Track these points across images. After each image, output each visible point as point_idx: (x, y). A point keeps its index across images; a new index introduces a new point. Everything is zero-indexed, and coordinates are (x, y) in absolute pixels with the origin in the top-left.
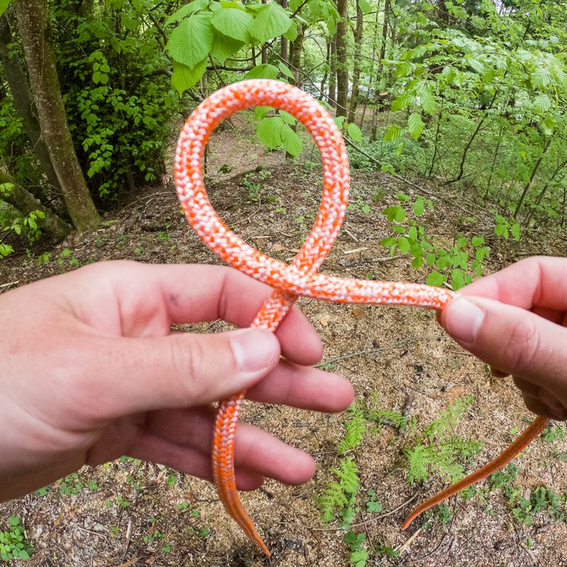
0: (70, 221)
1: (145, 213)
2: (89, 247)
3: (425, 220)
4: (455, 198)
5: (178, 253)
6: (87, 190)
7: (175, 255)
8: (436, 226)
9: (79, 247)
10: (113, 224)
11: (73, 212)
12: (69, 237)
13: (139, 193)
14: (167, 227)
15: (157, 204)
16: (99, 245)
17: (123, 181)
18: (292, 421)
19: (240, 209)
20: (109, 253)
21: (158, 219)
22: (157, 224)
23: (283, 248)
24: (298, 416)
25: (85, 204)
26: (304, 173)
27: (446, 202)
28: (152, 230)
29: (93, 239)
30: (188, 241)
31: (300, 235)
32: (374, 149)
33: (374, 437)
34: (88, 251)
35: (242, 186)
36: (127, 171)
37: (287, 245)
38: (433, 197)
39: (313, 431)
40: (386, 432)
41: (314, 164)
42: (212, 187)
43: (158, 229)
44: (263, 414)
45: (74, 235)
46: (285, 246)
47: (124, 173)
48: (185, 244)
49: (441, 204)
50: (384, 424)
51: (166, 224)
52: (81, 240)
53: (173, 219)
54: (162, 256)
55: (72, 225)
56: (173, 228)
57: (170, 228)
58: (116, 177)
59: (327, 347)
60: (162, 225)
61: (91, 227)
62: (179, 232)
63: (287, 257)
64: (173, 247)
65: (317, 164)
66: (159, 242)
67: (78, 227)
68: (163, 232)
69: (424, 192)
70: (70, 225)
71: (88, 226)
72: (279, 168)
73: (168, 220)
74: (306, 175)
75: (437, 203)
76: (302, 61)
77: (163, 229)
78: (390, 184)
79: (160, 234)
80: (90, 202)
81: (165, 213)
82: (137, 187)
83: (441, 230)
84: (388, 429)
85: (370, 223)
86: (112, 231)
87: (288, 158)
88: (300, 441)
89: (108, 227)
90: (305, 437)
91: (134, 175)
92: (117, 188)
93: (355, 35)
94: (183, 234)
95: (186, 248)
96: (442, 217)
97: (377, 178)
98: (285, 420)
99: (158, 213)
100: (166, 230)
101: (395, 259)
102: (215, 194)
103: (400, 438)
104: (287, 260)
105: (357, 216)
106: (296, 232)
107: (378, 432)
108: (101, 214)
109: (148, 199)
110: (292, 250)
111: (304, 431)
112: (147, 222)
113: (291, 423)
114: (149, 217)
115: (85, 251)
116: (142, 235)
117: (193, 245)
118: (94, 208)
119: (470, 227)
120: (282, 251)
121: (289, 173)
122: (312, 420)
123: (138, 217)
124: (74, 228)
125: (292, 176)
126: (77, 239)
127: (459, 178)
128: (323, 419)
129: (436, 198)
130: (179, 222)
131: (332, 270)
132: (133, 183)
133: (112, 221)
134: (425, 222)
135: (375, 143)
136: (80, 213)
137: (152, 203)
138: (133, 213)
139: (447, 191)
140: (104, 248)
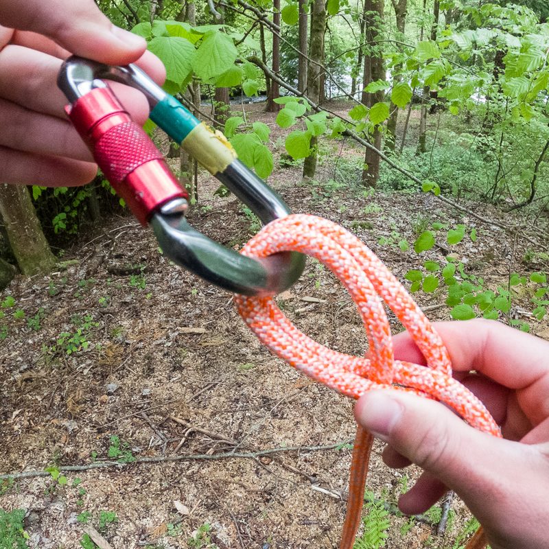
0: (15, 262)
1: (114, 250)
2: (39, 296)
3: (482, 256)
4: (524, 228)
5: (156, 303)
6: (37, 220)
7: (151, 306)
8: (495, 265)
9: (26, 296)
10: (71, 265)
11: (18, 249)
12: (12, 282)
13: (105, 223)
14: (142, 269)
15: (130, 239)
16: (53, 293)
17: (85, 209)
18: (298, 516)
19: (237, 245)
20: (65, 303)
21: (130, 258)
22: (129, 266)
23: (292, 296)
24: (305, 510)
25: (35, 239)
26: (324, 197)
27: (512, 233)
28: (122, 273)
29: (44, 285)
30: (169, 287)
31: (315, 278)
32: (421, 163)
33: (404, 537)
34: (38, 301)
35: (241, 214)
36: (90, 195)
37: (298, 291)
38: (493, 227)
39: (325, 530)
40: (420, 530)
41: (338, 185)
42: (202, 216)
43: (130, 272)
44: (261, 509)
45: (19, 280)
46: (295, 293)
47: (87, 199)
48: (164, 292)
49: (504, 235)
50: (418, 521)
51: (140, 265)
52: (29, 286)
53: (150, 259)
54: (135, 307)
55: (18, 267)
56: (150, 271)
57: (145, 271)
58: (76, 203)
59: (345, 423)
60: (136, 267)
61: (42, 268)
62: (156, 276)
63: (298, 307)
64: (149, 296)
65: (342, 185)
66: (131, 289)
67: (25, 270)
68: (136, 277)
69: (482, 221)
70: (14, 267)
71: (38, 268)
72: (292, 190)
73: (143, 260)
74: (326, 199)
75: (499, 234)
76: (327, 46)
77: (137, 272)
78: (438, 211)
79: (133, 278)
80: (41, 236)
81: (140, 250)
82: (105, 216)
83: (502, 270)
84: (424, 526)
85: (408, 262)
86: (70, 275)
87: (306, 176)
88: (307, 543)
89: (65, 269)
90: (315, 537)
91: (99, 199)
92: (77, 217)
93: (397, 12)
94: (162, 279)
95: (166, 296)
96: (504, 253)
97: (421, 202)
98: (289, 515)
99: (131, 250)
100: (140, 272)
101: (438, 308)
102: (207, 225)
103: (439, 538)
104: (297, 311)
105: (391, 253)
106: (310, 275)
107: (410, 530)
108: (55, 252)
109: (118, 232)
110: (304, 299)
111: (314, 530)
112: (115, 263)
113: (297, 520)
114: (119, 257)
115: (33, 301)
116: (109, 280)
117: (175, 292)
118: (45, 244)
119: (541, 265)
120: (291, 300)
121: (304, 197)
122: (324, 516)
123: (104, 257)
124: (20, 271)
125: (308, 201)
126: (23, 285)
127: (529, 201)
128: (338, 514)
129: (498, 228)
130: (158, 263)
131: (356, 323)
132: (98, 211)
133: (69, 262)
134: (482, 260)
135: (423, 155)
136: (28, 251)
137: (122, 237)
138: (98, 250)
139: (513, 218)
140: (58, 297)
